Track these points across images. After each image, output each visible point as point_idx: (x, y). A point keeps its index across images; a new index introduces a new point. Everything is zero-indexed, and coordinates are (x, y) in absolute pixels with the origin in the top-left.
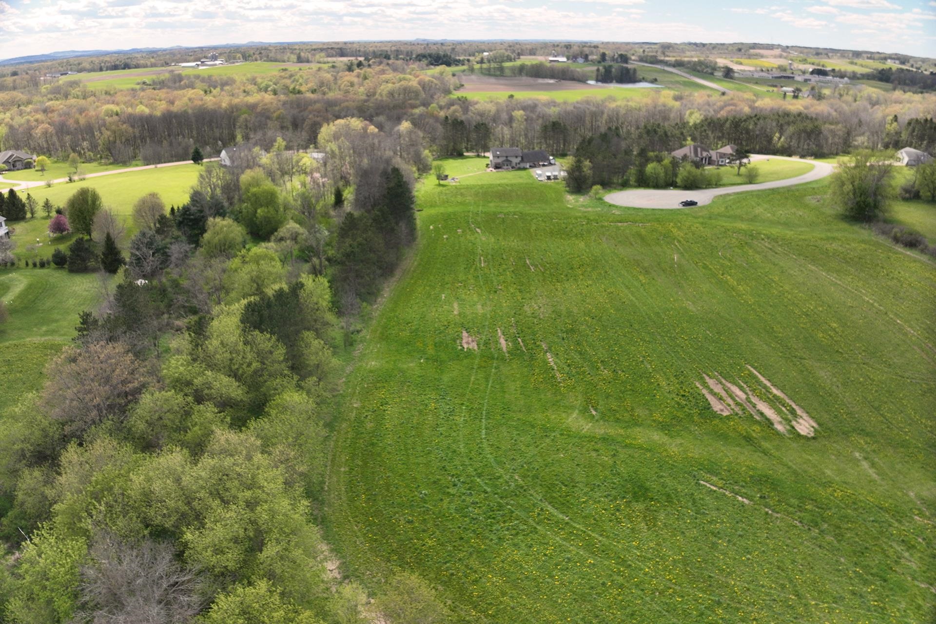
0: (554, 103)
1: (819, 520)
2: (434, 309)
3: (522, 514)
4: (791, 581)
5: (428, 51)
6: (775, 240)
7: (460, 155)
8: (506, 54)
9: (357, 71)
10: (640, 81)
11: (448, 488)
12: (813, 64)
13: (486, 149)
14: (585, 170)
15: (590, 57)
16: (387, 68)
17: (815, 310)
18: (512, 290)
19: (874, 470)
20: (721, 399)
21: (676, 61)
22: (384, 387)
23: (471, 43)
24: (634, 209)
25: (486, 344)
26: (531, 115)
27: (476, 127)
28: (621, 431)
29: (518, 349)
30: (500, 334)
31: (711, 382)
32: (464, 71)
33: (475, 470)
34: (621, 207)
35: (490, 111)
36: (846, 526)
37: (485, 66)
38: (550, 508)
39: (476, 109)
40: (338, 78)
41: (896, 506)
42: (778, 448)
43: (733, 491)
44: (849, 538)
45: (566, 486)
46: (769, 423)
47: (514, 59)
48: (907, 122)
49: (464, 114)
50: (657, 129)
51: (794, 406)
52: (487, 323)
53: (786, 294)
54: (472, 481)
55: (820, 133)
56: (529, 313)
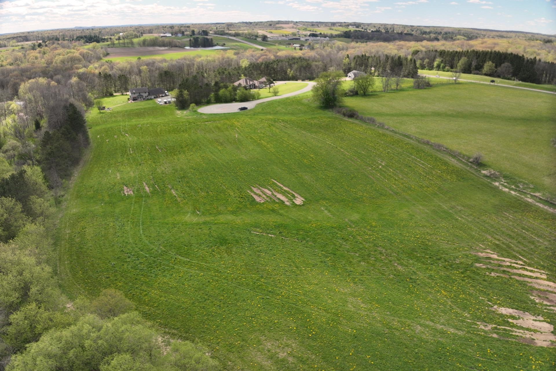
0: (165, 61)
1: (306, 237)
2: (106, 178)
3: (166, 263)
4: (294, 262)
5: (84, 34)
6: (287, 122)
7: (111, 95)
8: (134, 33)
9: (39, 49)
10: (215, 46)
11: (126, 259)
12: (310, 31)
13: (127, 90)
14: (185, 96)
15: (185, 33)
16: (58, 46)
17: (304, 151)
18: (149, 163)
19: (330, 213)
20: (260, 196)
21: (235, 33)
22: (83, 221)
23: (111, 28)
24: (214, 114)
25: (137, 191)
26: (152, 68)
27: (119, 77)
28: (213, 218)
29: (156, 190)
30: (145, 185)
31: (255, 190)
32: (109, 45)
33: (139, 248)
34: (207, 114)
35: (126, 68)
36: (317, 237)
37: (121, 41)
38: (180, 257)
39: (118, 67)
40: (26, 55)
41: (339, 226)
42: (287, 212)
43: (267, 233)
44: (319, 242)
45: (187, 246)
46: (283, 202)
47: (139, 36)
48: (353, 58)
49: (111, 70)
50: (225, 71)
51: (294, 193)
52: (137, 180)
53: (290, 145)
54: (138, 254)
55: (311, 66)
56: (160, 172)
